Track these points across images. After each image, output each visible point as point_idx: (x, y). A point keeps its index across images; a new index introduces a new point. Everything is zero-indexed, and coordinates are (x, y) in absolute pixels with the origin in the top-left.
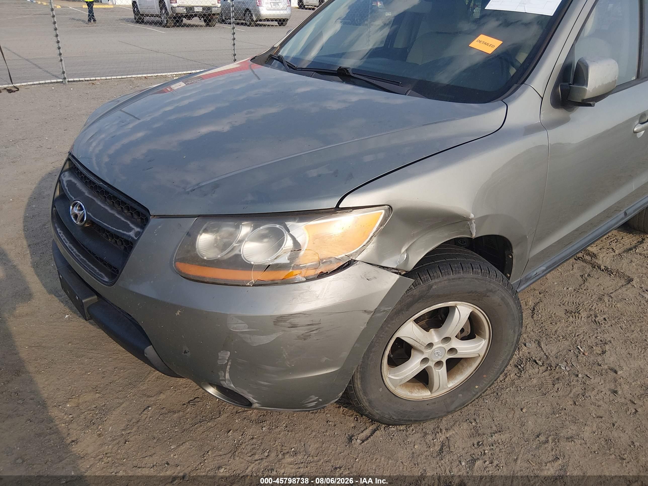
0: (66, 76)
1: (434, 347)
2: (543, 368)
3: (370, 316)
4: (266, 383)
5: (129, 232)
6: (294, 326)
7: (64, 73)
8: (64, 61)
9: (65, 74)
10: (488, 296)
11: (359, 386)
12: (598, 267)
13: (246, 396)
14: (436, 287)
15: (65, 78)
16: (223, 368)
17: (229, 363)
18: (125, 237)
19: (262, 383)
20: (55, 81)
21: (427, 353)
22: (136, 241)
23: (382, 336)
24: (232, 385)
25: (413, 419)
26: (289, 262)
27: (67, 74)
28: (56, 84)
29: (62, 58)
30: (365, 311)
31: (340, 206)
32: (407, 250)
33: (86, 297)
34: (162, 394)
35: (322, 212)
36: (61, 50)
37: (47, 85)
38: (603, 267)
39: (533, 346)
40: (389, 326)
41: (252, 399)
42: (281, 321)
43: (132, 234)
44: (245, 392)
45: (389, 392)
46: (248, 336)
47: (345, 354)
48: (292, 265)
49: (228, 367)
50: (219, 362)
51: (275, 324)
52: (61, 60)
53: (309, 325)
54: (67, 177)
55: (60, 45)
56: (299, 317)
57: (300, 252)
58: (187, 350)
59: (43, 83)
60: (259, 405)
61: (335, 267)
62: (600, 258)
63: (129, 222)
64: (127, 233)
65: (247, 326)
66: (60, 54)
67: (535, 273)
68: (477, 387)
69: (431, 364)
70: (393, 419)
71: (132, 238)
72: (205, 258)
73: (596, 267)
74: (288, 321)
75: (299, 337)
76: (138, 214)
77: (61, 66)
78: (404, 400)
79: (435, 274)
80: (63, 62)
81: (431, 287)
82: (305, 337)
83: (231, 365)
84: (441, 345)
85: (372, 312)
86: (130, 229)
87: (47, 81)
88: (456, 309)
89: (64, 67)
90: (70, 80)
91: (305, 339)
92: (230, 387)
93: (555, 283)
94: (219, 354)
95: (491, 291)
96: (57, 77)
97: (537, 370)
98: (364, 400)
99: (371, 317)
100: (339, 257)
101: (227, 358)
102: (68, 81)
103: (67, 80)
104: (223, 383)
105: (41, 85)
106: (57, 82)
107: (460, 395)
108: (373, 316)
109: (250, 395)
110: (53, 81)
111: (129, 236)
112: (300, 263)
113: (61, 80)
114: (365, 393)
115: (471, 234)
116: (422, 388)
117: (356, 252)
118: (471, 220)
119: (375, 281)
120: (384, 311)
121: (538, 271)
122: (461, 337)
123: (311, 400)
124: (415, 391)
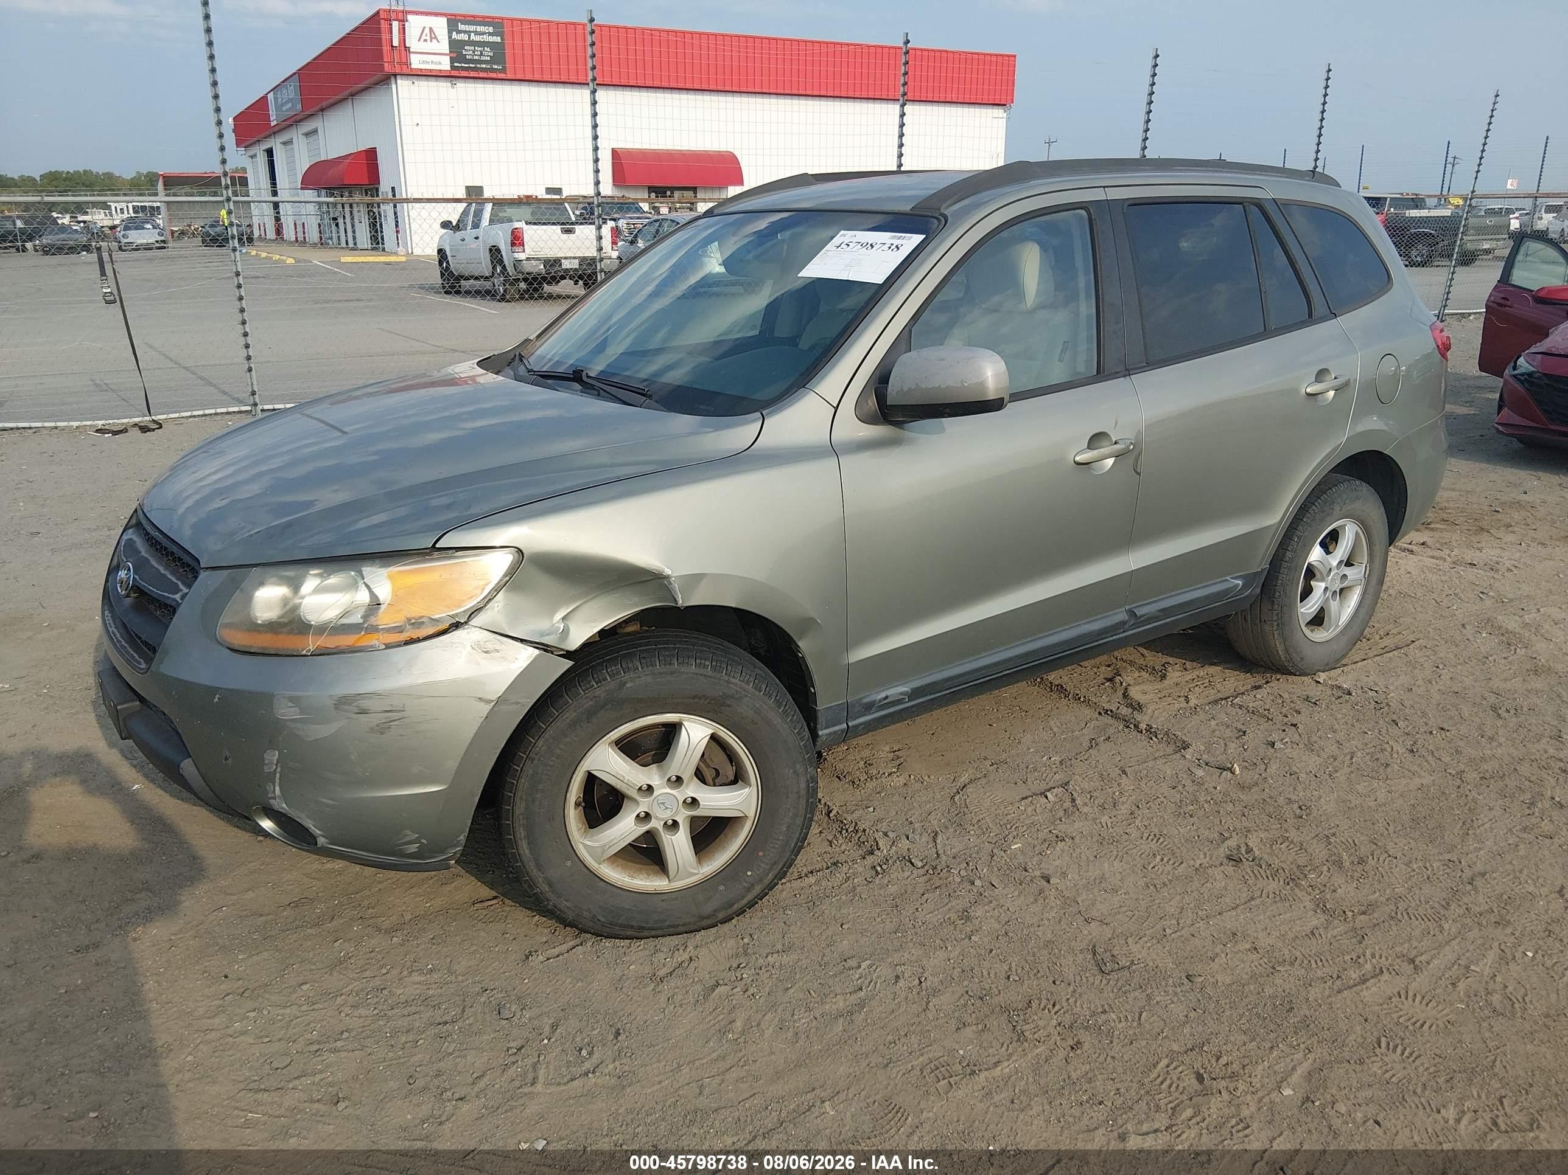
0: (257, 400)
1: (656, 793)
2: (922, 872)
3: (489, 707)
4: (330, 802)
5: (173, 594)
6: (363, 712)
7: (253, 393)
8: (256, 371)
9: (256, 396)
10: (729, 706)
11: (527, 851)
12: (1135, 725)
13: (304, 823)
14: (632, 684)
15: (255, 405)
16: (271, 777)
17: (279, 770)
18: (169, 602)
19: (324, 800)
20: (236, 409)
21: (644, 805)
22: (179, 605)
23: (551, 763)
24: (284, 806)
25: (635, 924)
26: (361, 621)
27: (260, 395)
28: (238, 416)
29: (252, 365)
30: (480, 699)
31: (437, 546)
32: (564, 618)
33: (122, 703)
34: (250, 892)
35: (413, 554)
36: (250, 350)
37: (219, 418)
38: (1143, 726)
39: (923, 840)
40: (562, 746)
41: (313, 828)
42: (344, 704)
43: (177, 597)
44: (303, 816)
45: (587, 871)
46: (299, 725)
47: (452, 764)
48: (366, 625)
49: (278, 775)
50: (266, 769)
51: (336, 708)
52: (250, 370)
53: (386, 711)
54: (130, 534)
55: (249, 340)
56: (370, 698)
57: (379, 608)
58: (228, 754)
59: (211, 414)
60: (327, 841)
61: (431, 631)
62: (1149, 711)
63: (179, 583)
64: (173, 597)
65: (298, 711)
66: (249, 358)
67: (883, 695)
68: (749, 873)
69: (655, 824)
70: (599, 920)
71: (177, 601)
72: (259, 622)
73: (1132, 726)
74: (354, 704)
75: (372, 730)
76: (185, 565)
77: (249, 380)
78: (619, 890)
79: (630, 665)
80: (253, 372)
81: (625, 683)
82: (382, 729)
83: (280, 773)
84: (668, 790)
85: (492, 701)
86: (178, 590)
87: (219, 411)
88: (683, 728)
89: (255, 383)
90: (266, 407)
91: (381, 733)
92: (283, 808)
93: (1032, 750)
94: (265, 755)
95: (732, 697)
96: (241, 402)
97: (907, 874)
98: (540, 880)
99: (492, 709)
100: (436, 616)
101: (275, 762)
102: (262, 410)
103: (261, 407)
104: (272, 801)
105: (208, 418)
106: (240, 412)
107: (722, 888)
108: (495, 709)
109: (309, 821)
110: (231, 409)
111: (174, 600)
112: (379, 623)
113: (248, 408)
114: (539, 867)
115: (676, 601)
116: (656, 873)
117: (465, 611)
118: (667, 577)
119: (495, 654)
120: (517, 703)
121: (889, 692)
122: (712, 783)
123: (407, 839)
124: (641, 876)
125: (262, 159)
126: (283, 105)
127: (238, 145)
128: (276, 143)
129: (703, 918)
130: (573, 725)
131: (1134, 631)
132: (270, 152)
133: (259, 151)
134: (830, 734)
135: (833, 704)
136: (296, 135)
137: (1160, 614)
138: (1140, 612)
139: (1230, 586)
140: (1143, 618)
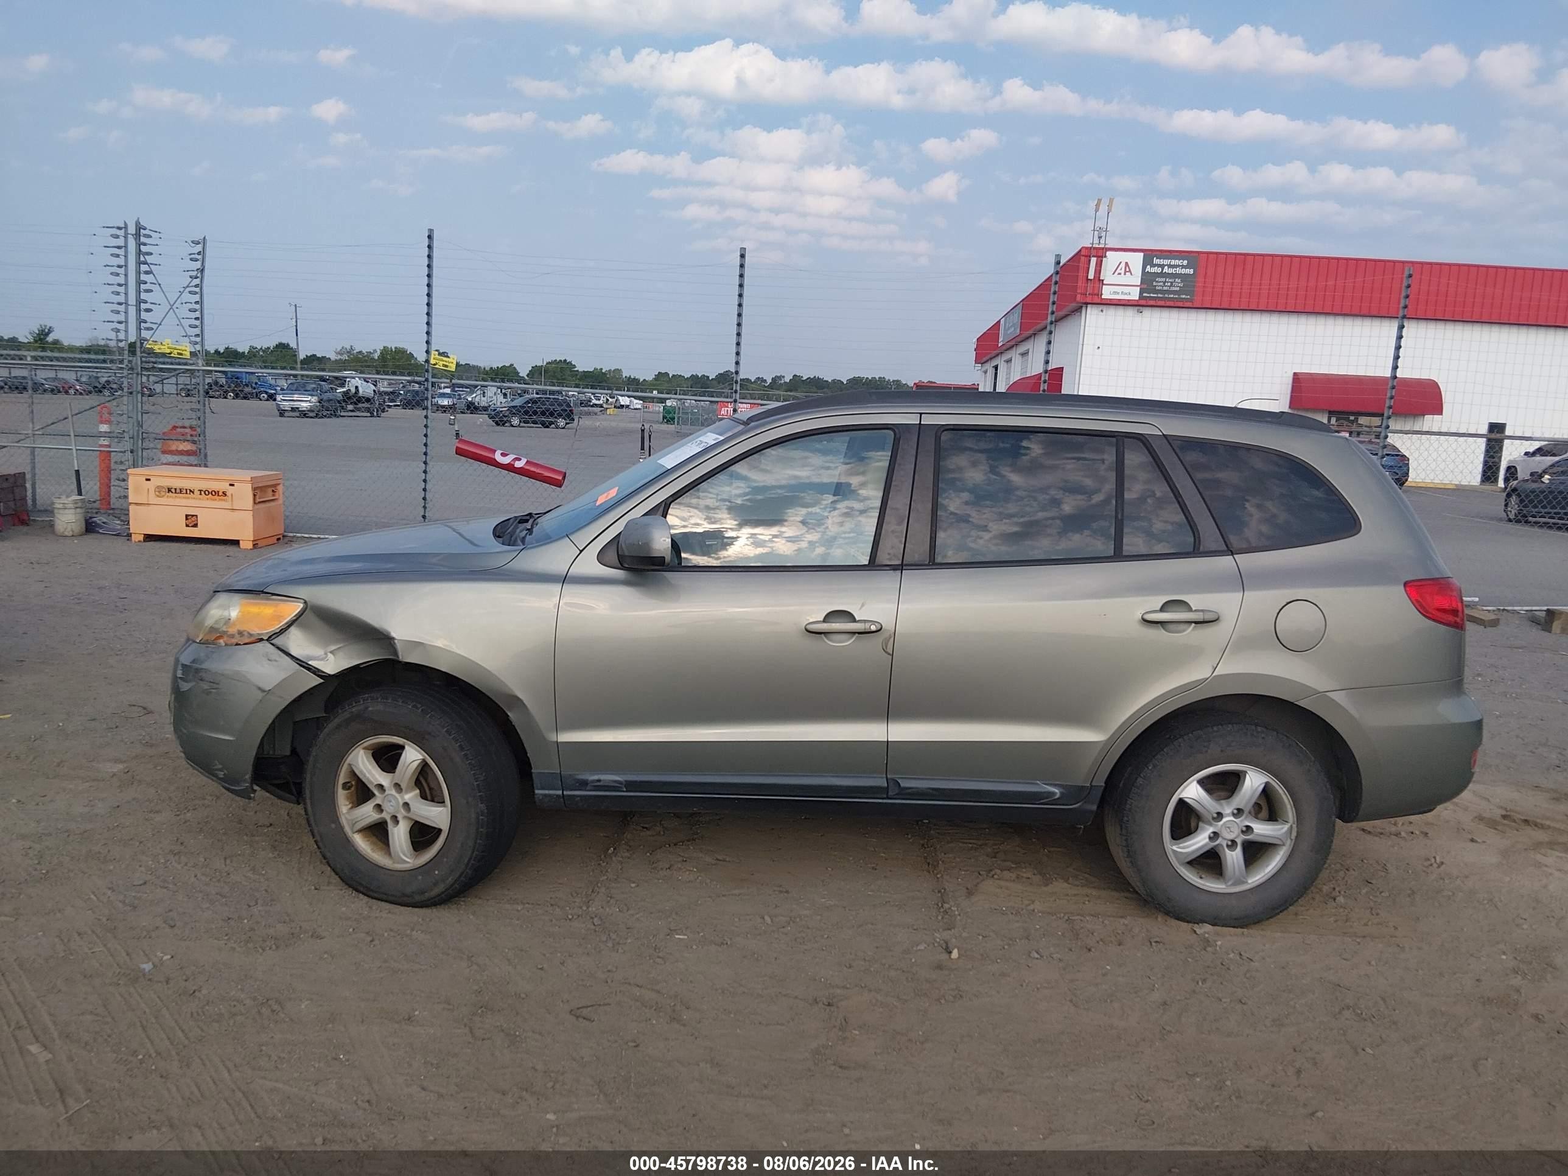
1: (387, 793)
3: (263, 694)
6: (202, 679)
14: (373, 709)
21: (379, 799)
26: (220, 627)
32: (331, 652)
42: (196, 673)
47: (239, 725)
48: (221, 630)
51: (193, 674)
53: (211, 682)
56: (206, 672)
57: (229, 622)
61: (247, 640)
67: (596, 777)
69: (385, 815)
74: (199, 674)
75: (204, 692)
81: (369, 707)
82: (208, 692)
84: (394, 793)
85: (265, 692)
88: (404, 750)
99: (264, 696)
100: (252, 633)
107: (420, 877)
108: (267, 697)
112: (226, 630)
115: (398, 657)
116: (382, 849)
117: (267, 633)
118: (393, 639)
119: (274, 663)
120: (281, 697)
121: (603, 777)
122: (429, 798)
123: (216, 767)
124: (380, 854)
125: (991, 371)
126: (1009, 329)
127: (976, 362)
128: (1000, 361)
129: (404, 895)
130: (338, 727)
131: (904, 801)
132: (996, 368)
133: (989, 367)
134: (545, 795)
135: (546, 771)
136: (1015, 354)
137: (934, 792)
138: (904, 784)
139: (1043, 790)
140: (910, 791)
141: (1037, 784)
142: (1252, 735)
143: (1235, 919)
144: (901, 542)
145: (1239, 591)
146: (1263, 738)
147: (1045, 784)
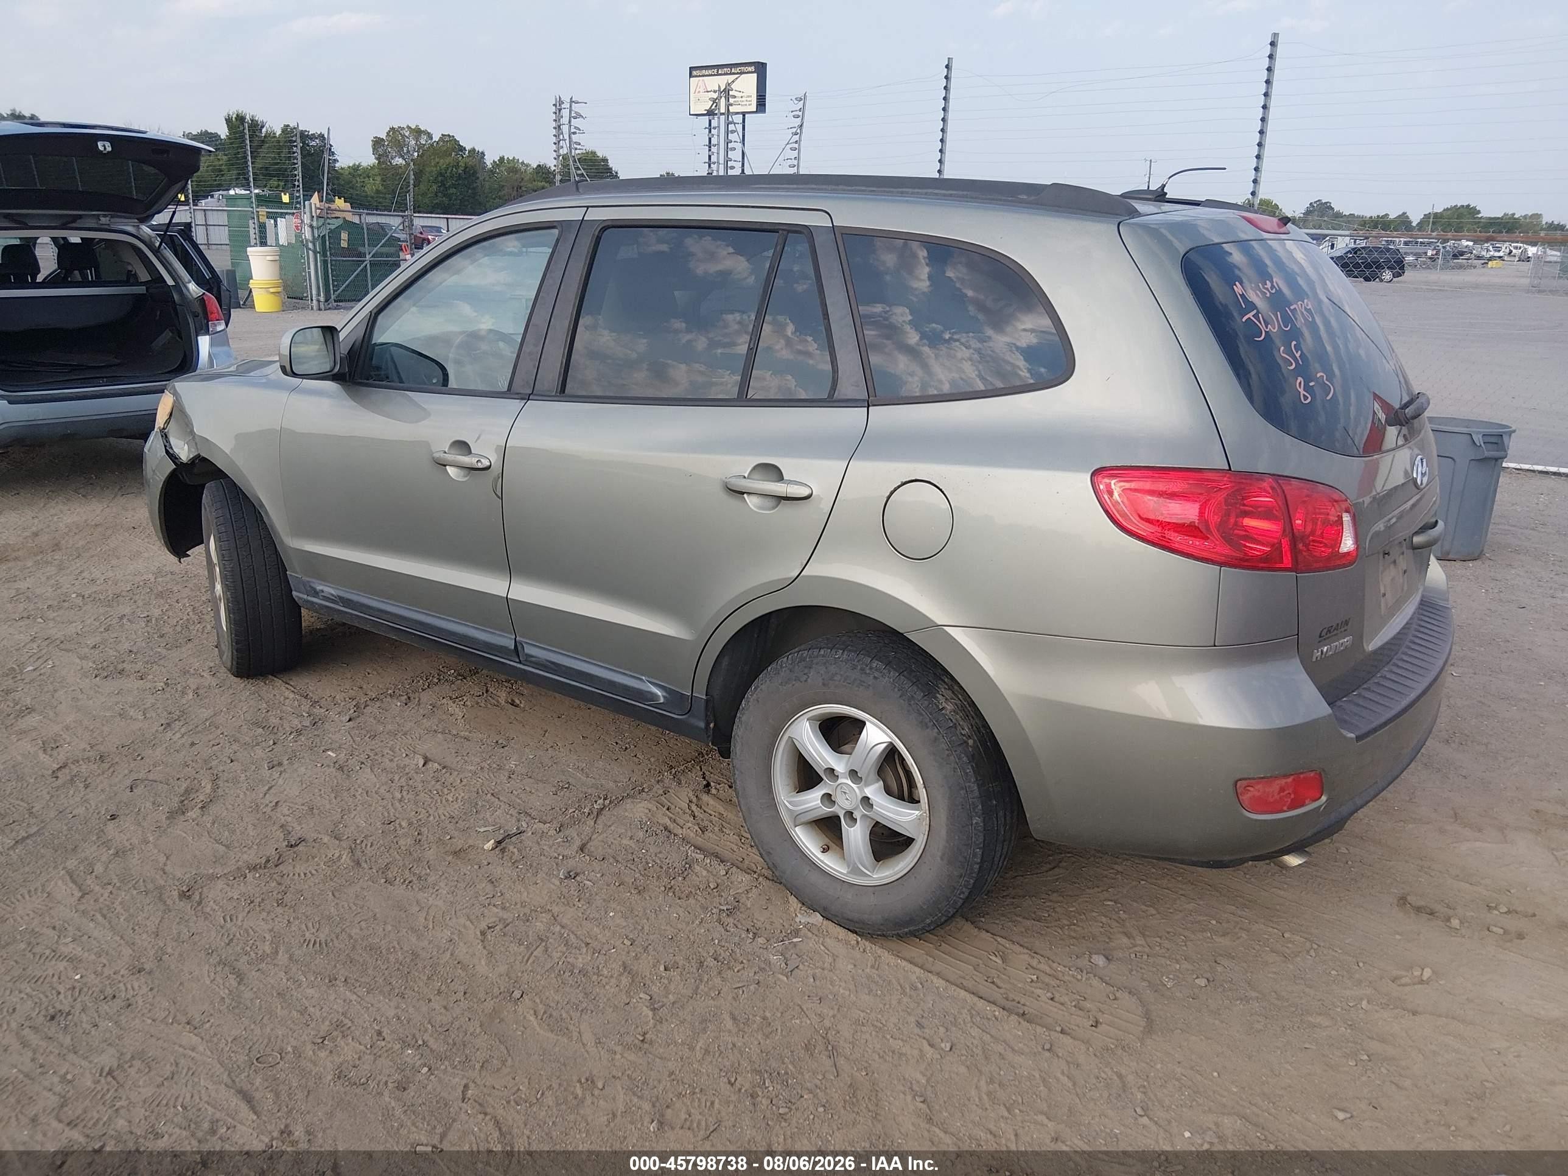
118: (195, 433)
120: (159, 478)
121: (326, 589)
135: (294, 575)
137: (552, 666)
138: (529, 650)
139: (646, 689)
140: (533, 659)
141: (641, 680)
142: (862, 669)
143: (848, 920)
144: (534, 366)
145: (839, 458)
146: (875, 678)
147: (650, 682)
